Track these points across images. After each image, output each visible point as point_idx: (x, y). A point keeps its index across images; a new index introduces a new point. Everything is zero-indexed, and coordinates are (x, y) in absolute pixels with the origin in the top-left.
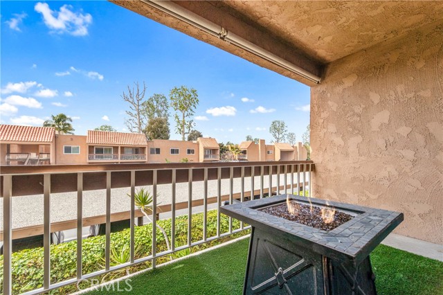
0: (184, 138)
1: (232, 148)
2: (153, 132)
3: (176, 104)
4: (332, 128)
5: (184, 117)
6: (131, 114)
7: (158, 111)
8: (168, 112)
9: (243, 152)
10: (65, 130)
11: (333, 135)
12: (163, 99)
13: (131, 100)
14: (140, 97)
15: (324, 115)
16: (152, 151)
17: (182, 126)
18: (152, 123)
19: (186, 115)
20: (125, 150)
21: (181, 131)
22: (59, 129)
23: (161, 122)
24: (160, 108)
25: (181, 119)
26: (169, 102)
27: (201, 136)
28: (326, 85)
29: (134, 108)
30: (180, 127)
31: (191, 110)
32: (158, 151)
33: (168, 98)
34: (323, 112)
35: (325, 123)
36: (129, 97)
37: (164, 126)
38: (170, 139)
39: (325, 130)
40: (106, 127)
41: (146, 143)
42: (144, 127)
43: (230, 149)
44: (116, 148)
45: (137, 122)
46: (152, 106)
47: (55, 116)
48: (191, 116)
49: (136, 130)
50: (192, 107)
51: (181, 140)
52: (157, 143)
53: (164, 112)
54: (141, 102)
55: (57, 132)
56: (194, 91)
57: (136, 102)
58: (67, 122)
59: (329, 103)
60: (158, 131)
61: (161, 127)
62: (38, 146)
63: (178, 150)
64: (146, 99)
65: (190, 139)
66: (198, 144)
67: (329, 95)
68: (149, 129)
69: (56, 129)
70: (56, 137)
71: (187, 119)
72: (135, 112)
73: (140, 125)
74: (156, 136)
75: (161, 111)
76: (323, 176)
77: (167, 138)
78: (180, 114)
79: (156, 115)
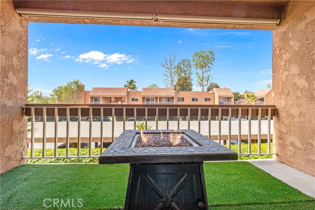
0: (203, 89)
1: (247, 96)
2: (180, 86)
3: (196, 64)
4: (295, 69)
5: (203, 73)
6: (166, 75)
7: (184, 72)
8: (192, 71)
9: (260, 100)
10: (133, 88)
11: (296, 76)
12: (188, 62)
13: (166, 66)
14: (172, 63)
15: (286, 57)
16: (179, 100)
17: (202, 80)
18: (179, 80)
19: (204, 72)
20: (162, 99)
21: (201, 84)
22: (131, 88)
23: (186, 79)
24: (185, 69)
25: (201, 75)
26: (192, 63)
27: (218, 87)
28: (287, 25)
29: (168, 71)
30: (200, 81)
31: (209, 67)
32: (183, 99)
33: (191, 61)
34: (285, 53)
35: (287, 65)
36: (165, 64)
37: (188, 81)
38: (192, 91)
39: (287, 73)
40: (154, 85)
41: (174, 94)
42: (175, 83)
43: (246, 97)
44: (157, 98)
45: (170, 80)
46: (180, 68)
47: (129, 81)
48: (208, 72)
49: (170, 85)
50: (210, 65)
51: (201, 91)
52: (182, 94)
53: (188, 72)
54: (172, 67)
55: (129, 90)
56: (211, 53)
57: (170, 67)
58: (134, 83)
59: (292, 43)
60: (184, 85)
61: (186, 83)
62: (121, 97)
63: (210, 99)
64: (176, 64)
65: (209, 90)
66: (214, 93)
67: (290, 35)
68: (178, 84)
69: (129, 88)
70: (128, 92)
71: (205, 75)
72: (169, 74)
73: (172, 82)
74: (182, 89)
75: (186, 71)
76: (286, 122)
77: (191, 90)
78: (200, 71)
79: (183, 74)
